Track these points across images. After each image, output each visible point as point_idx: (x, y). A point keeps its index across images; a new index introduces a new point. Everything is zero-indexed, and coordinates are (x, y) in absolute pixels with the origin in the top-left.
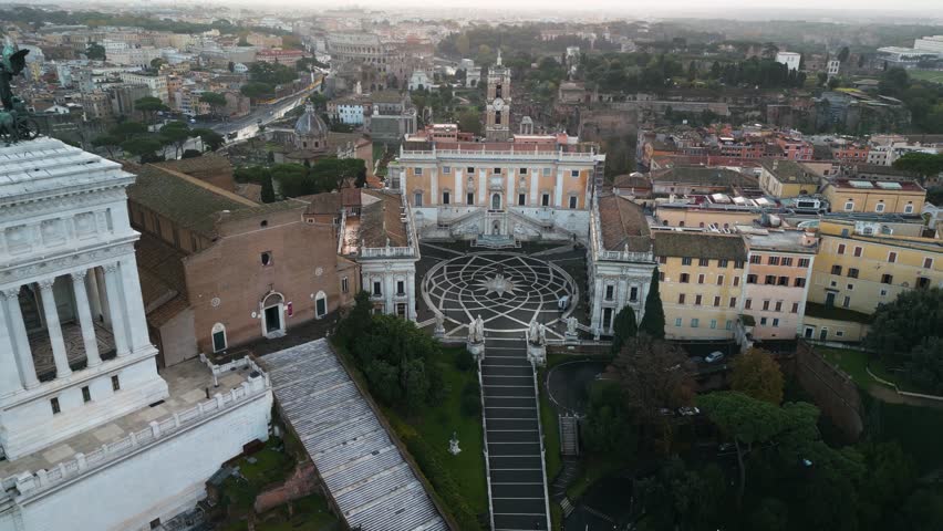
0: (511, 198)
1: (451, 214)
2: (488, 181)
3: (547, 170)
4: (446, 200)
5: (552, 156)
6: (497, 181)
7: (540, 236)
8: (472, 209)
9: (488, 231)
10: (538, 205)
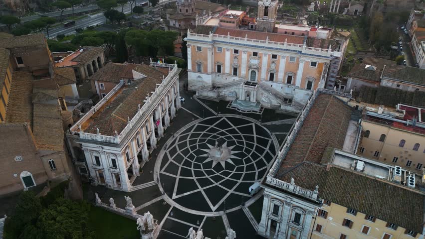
0: (263, 75)
1: (221, 80)
2: (248, 61)
3: (292, 58)
4: (219, 71)
5: (298, 48)
6: (254, 61)
7: (280, 106)
8: (236, 78)
9: (242, 97)
10: (283, 83)
